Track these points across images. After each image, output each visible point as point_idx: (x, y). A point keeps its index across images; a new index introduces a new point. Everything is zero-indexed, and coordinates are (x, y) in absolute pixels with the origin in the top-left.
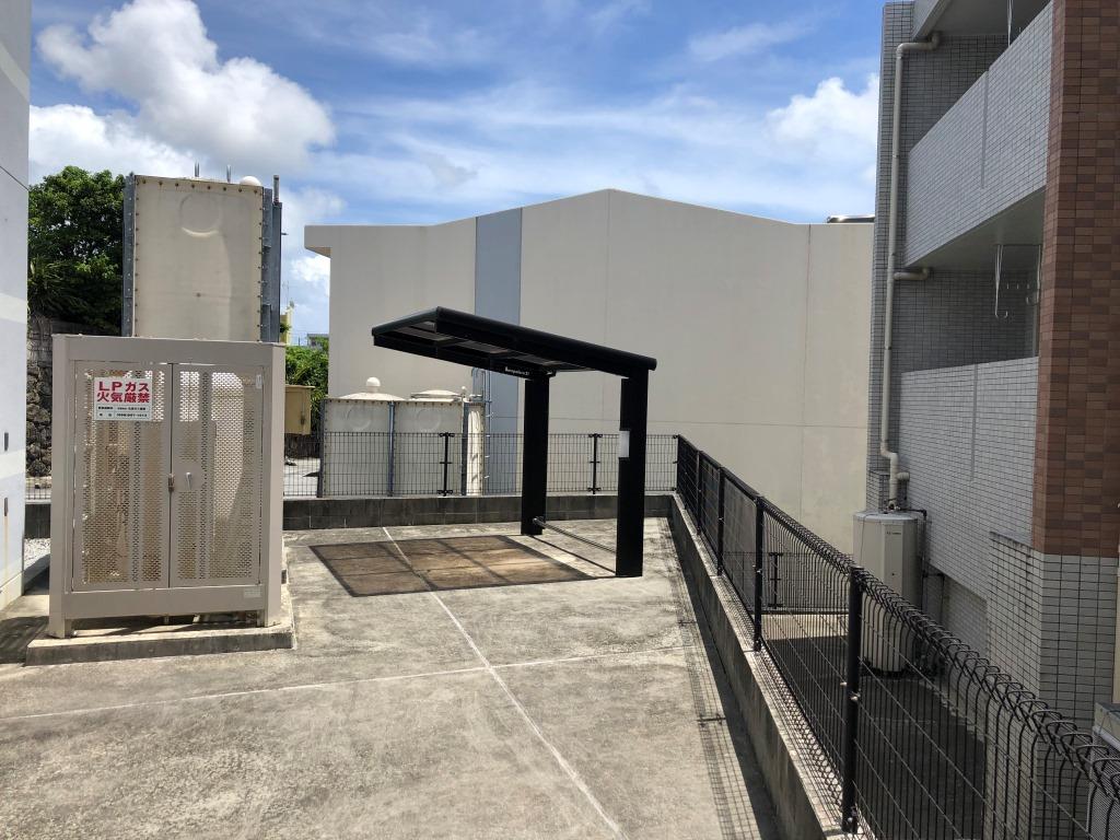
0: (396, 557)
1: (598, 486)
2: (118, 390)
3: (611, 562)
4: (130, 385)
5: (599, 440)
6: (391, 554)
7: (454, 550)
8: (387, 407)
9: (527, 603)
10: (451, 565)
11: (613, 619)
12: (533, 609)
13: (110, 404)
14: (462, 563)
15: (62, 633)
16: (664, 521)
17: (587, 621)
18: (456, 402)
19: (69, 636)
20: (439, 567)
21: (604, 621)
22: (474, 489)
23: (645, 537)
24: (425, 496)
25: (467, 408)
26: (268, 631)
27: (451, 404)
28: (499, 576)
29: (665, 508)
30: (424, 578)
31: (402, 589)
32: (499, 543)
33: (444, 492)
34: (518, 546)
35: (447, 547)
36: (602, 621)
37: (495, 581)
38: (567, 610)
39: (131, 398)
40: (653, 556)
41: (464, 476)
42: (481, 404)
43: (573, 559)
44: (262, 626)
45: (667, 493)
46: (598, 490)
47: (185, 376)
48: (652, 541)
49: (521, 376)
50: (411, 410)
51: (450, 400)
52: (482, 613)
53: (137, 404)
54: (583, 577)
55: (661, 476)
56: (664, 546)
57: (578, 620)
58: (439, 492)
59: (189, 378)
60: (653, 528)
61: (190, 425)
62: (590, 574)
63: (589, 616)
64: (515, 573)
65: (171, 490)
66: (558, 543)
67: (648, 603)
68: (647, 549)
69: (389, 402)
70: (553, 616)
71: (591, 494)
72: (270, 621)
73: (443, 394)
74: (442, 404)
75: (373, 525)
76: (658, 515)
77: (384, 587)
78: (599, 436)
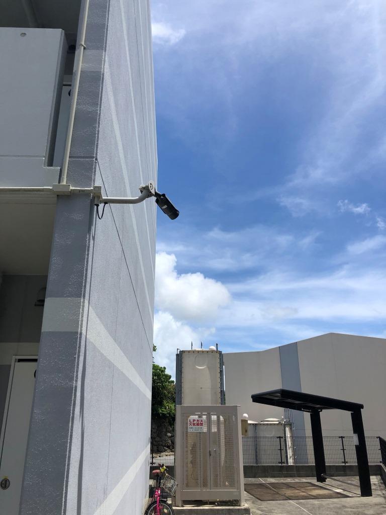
0: (270, 489)
1: (346, 461)
2: (194, 422)
3: (359, 492)
4: (198, 420)
5: (343, 439)
6: (267, 488)
7: (291, 487)
8: (252, 426)
9: (328, 504)
10: (293, 492)
11: (363, 509)
12: (332, 506)
13: (193, 427)
14: (297, 491)
15: (180, 505)
16: (379, 477)
17: (352, 510)
18: (280, 424)
19: (182, 506)
20: (289, 492)
21: (360, 510)
22: (291, 462)
23: (371, 483)
24: (274, 465)
25: (285, 426)
26: (243, 507)
27: (278, 424)
28: (313, 496)
29: (378, 471)
30: (285, 496)
31: (278, 499)
32: (309, 485)
33: (281, 463)
34: (317, 486)
35: (288, 486)
36: (359, 510)
37: (313, 497)
38: (344, 507)
39: (198, 425)
40: (376, 490)
41: (287, 456)
42: (290, 425)
43: (342, 491)
44: (240, 506)
45: (378, 464)
46: (347, 462)
47: (213, 417)
48: (375, 484)
49: (308, 412)
50: (262, 427)
51: (278, 423)
52: (312, 507)
53: (200, 427)
54: (348, 497)
55: (374, 456)
56: (380, 487)
57: (350, 510)
58: (279, 463)
59: (214, 418)
60: (374, 480)
61: (215, 433)
62: (350, 495)
63: (353, 508)
64: (320, 495)
65: (210, 455)
66: (333, 485)
67: (376, 505)
68: (373, 487)
69: (253, 424)
70: (340, 508)
71: (344, 464)
72: (242, 504)
73: (274, 420)
74: (275, 424)
75: (255, 477)
76: (376, 475)
77: (271, 498)
78: (344, 437)
